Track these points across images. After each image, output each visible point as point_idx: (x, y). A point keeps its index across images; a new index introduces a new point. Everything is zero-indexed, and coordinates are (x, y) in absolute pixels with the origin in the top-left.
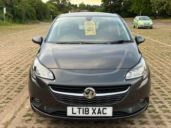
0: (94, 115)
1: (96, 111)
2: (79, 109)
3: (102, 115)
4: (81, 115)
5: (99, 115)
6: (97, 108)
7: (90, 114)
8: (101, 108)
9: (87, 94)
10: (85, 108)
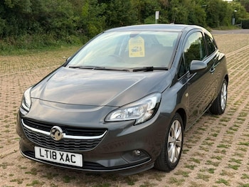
0: (62, 162)
1: (64, 157)
2: (47, 151)
3: (71, 163)
4: (49, 159)
5: (67, 163)
6: (65, 154)
7: (58, 160)
8: (70, 154)
9: (54, 133)
10: (52, 151)
